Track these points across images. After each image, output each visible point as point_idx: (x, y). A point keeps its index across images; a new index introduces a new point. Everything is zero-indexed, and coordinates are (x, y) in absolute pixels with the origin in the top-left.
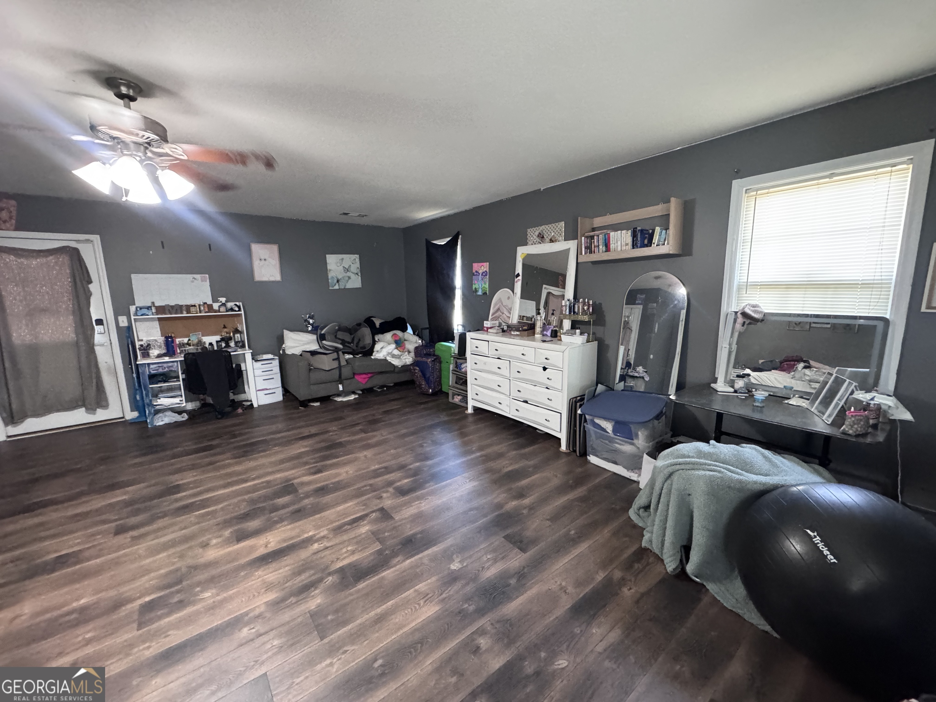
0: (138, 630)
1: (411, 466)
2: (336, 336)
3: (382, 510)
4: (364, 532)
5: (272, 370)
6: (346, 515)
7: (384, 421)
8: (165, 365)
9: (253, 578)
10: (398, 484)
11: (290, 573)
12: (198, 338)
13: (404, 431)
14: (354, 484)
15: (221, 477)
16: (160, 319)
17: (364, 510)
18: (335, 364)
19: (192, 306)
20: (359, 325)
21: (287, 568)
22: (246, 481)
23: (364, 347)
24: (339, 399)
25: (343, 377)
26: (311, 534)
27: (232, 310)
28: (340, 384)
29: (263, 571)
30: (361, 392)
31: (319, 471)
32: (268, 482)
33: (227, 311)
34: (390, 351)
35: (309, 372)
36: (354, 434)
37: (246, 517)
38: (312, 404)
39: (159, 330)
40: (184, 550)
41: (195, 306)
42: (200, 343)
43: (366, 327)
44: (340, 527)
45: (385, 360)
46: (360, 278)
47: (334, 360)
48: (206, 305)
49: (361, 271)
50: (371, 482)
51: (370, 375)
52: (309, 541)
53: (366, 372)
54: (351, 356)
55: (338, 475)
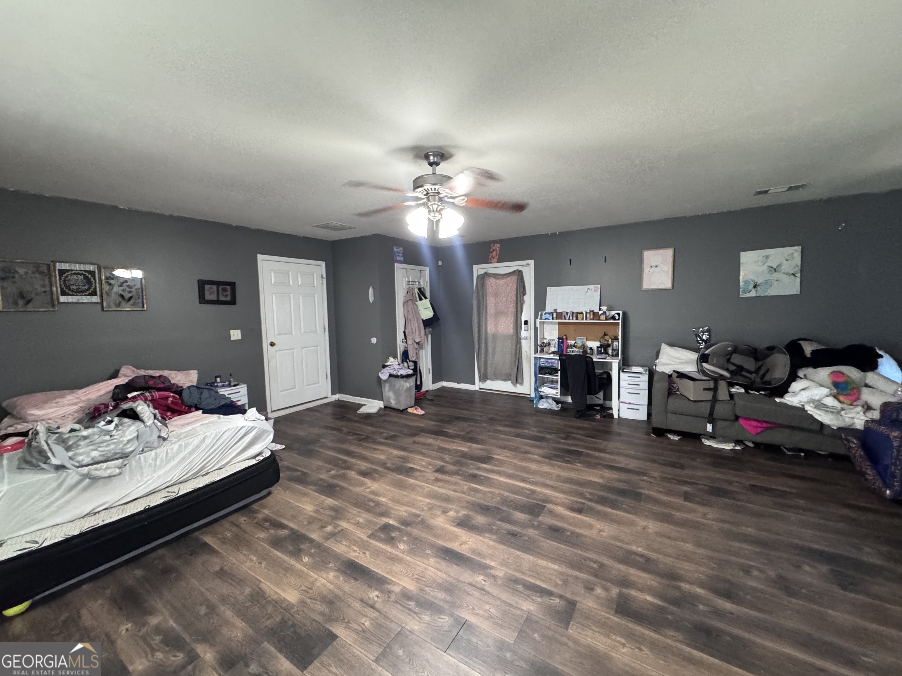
0: (367, 537)
1: (683, 585)
2: (728, 360)
3: (572, 604)
4: (524, 608)
5: (639, 385)
6: (537, 575)
7: (734, 499)
8: (550, 361)
9: (426, 561)
10: (633, 593)
11: (440, 581)
12: (582, 342)
13: (751, 531)
14: (587, 549)
15: (516, 467)
16: (559, 323)
17: (556, 585)
18: (709, 396)
19: (580, 313)
20: (771, 349)
21: (444, 576)
22: (524, 480)
23: (769, 383)
24: (707, 443)
25: (715, 416)
26: (493, 564)
27: (613, 318)
28: (709, 423)
29: (435, 562)
30: (751, 445)
31: (579, 511)
32: (533, 492)
33: (606, 320)
34: (817, 398)
35: (668, 397)
36: (669, 493)
37: (485, 510)
38: (669, 436)
39: (557, 331)
40: (436, 505)
41: (582, 313)
42: (584, 347)
43: (786, 354)
44: (516, 581)
45: (802, 410)
46: (798, 280)
47: (705, 389)
48: (591, 313)
49: (801, 271)
50: (608, 562)
51: (769, 425)
52: (483, 568)
53: (761, 419)
54: (742, 390)
55: (590, 527)
